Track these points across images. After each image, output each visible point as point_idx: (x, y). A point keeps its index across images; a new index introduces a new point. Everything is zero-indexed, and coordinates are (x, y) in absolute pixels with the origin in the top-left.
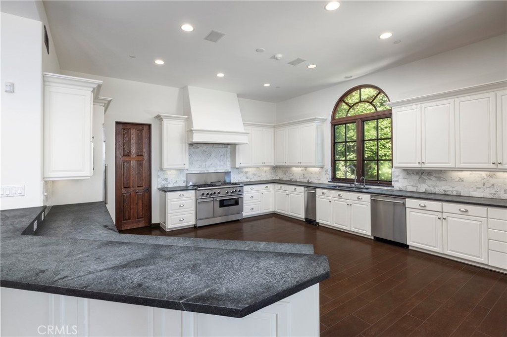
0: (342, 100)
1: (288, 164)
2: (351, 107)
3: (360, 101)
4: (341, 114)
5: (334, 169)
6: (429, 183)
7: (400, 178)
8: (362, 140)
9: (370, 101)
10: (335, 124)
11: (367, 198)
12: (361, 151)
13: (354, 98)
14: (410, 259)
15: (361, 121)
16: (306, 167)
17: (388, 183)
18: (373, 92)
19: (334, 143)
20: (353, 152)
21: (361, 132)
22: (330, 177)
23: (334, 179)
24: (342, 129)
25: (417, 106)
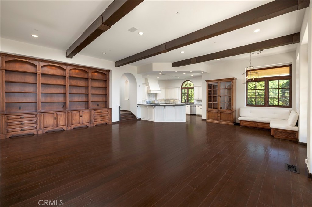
0: (183, 83)
1: (170, 99)
2: (186, 85)
3: (188, 84)
4: (183, 86)
5: (181, 100)
6: (200, 102)
7: (195, 102)
8: (188, 93)
9: (190, 84)
10: (182, 89)
11: (189, 106)
12: (188, 96)
13: (186, 83)
14: (196, 117)
15: (188, 89)
16: (174, 100)
17: (193, 103)
18: (191, 82)
19: (182, 94)
20: (186, 95)
21: (188, 91)
22: (180, 102)
23: (181, 103)
24: (183, 90)
25: (198, 87)
